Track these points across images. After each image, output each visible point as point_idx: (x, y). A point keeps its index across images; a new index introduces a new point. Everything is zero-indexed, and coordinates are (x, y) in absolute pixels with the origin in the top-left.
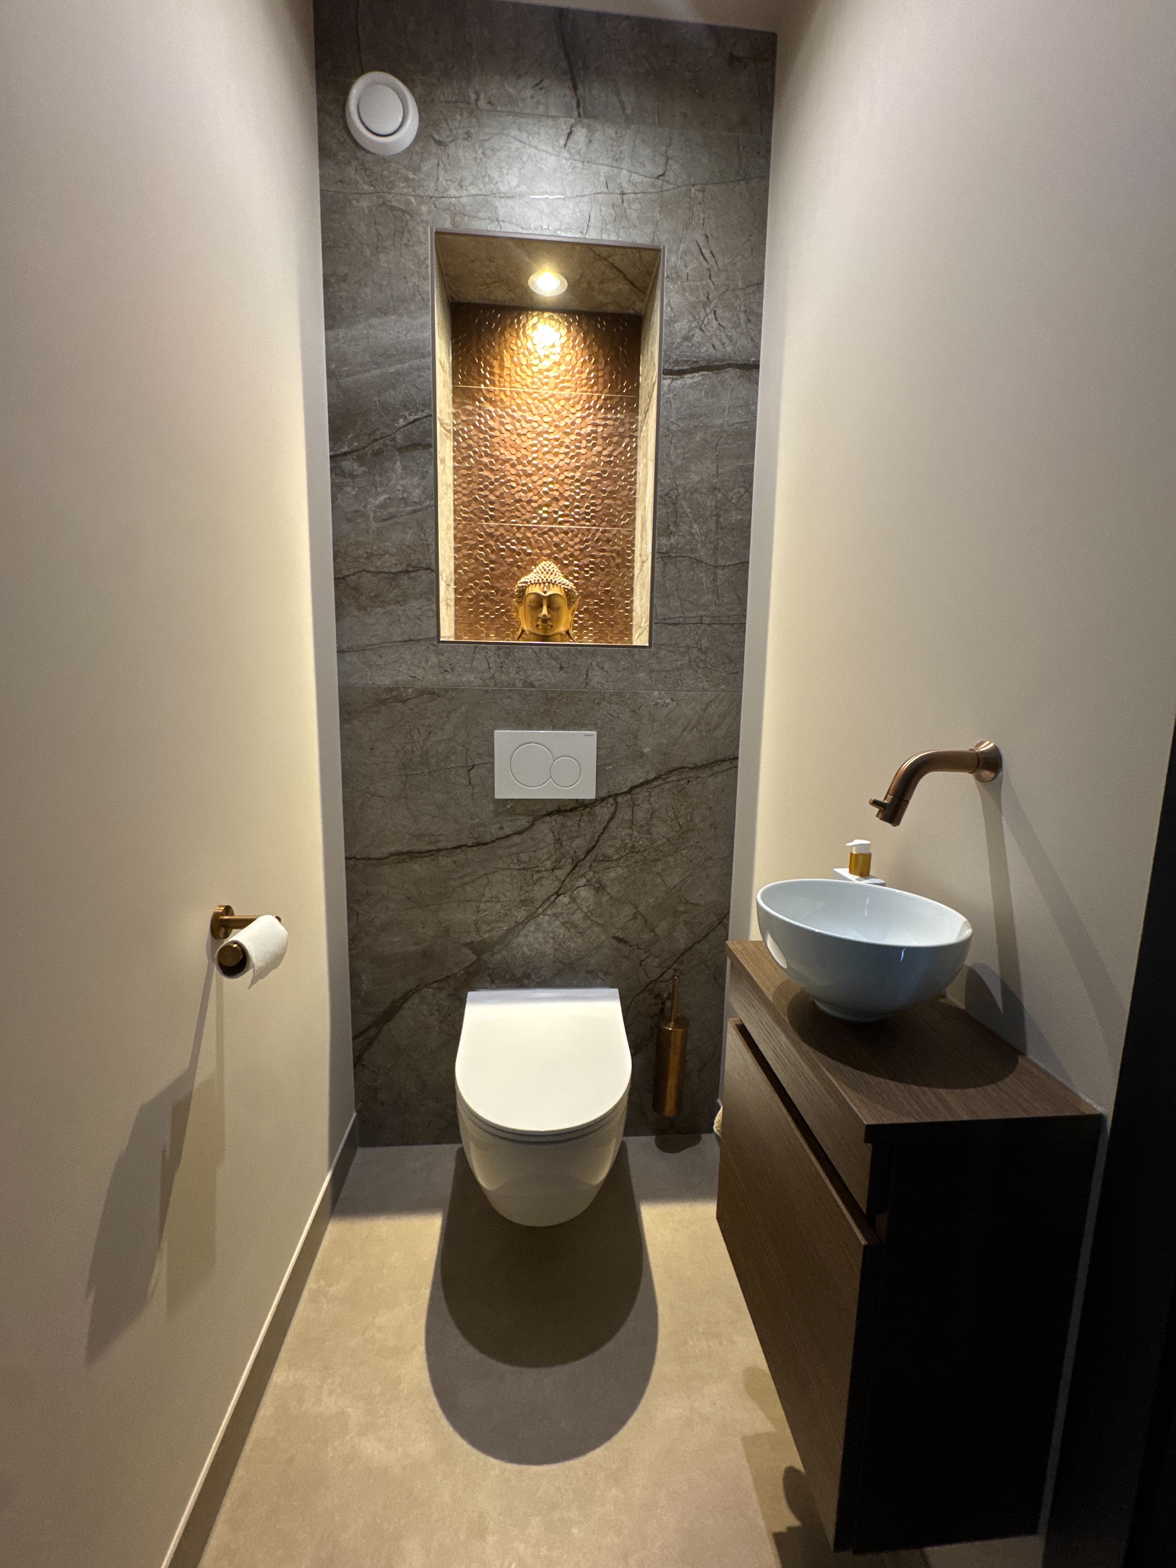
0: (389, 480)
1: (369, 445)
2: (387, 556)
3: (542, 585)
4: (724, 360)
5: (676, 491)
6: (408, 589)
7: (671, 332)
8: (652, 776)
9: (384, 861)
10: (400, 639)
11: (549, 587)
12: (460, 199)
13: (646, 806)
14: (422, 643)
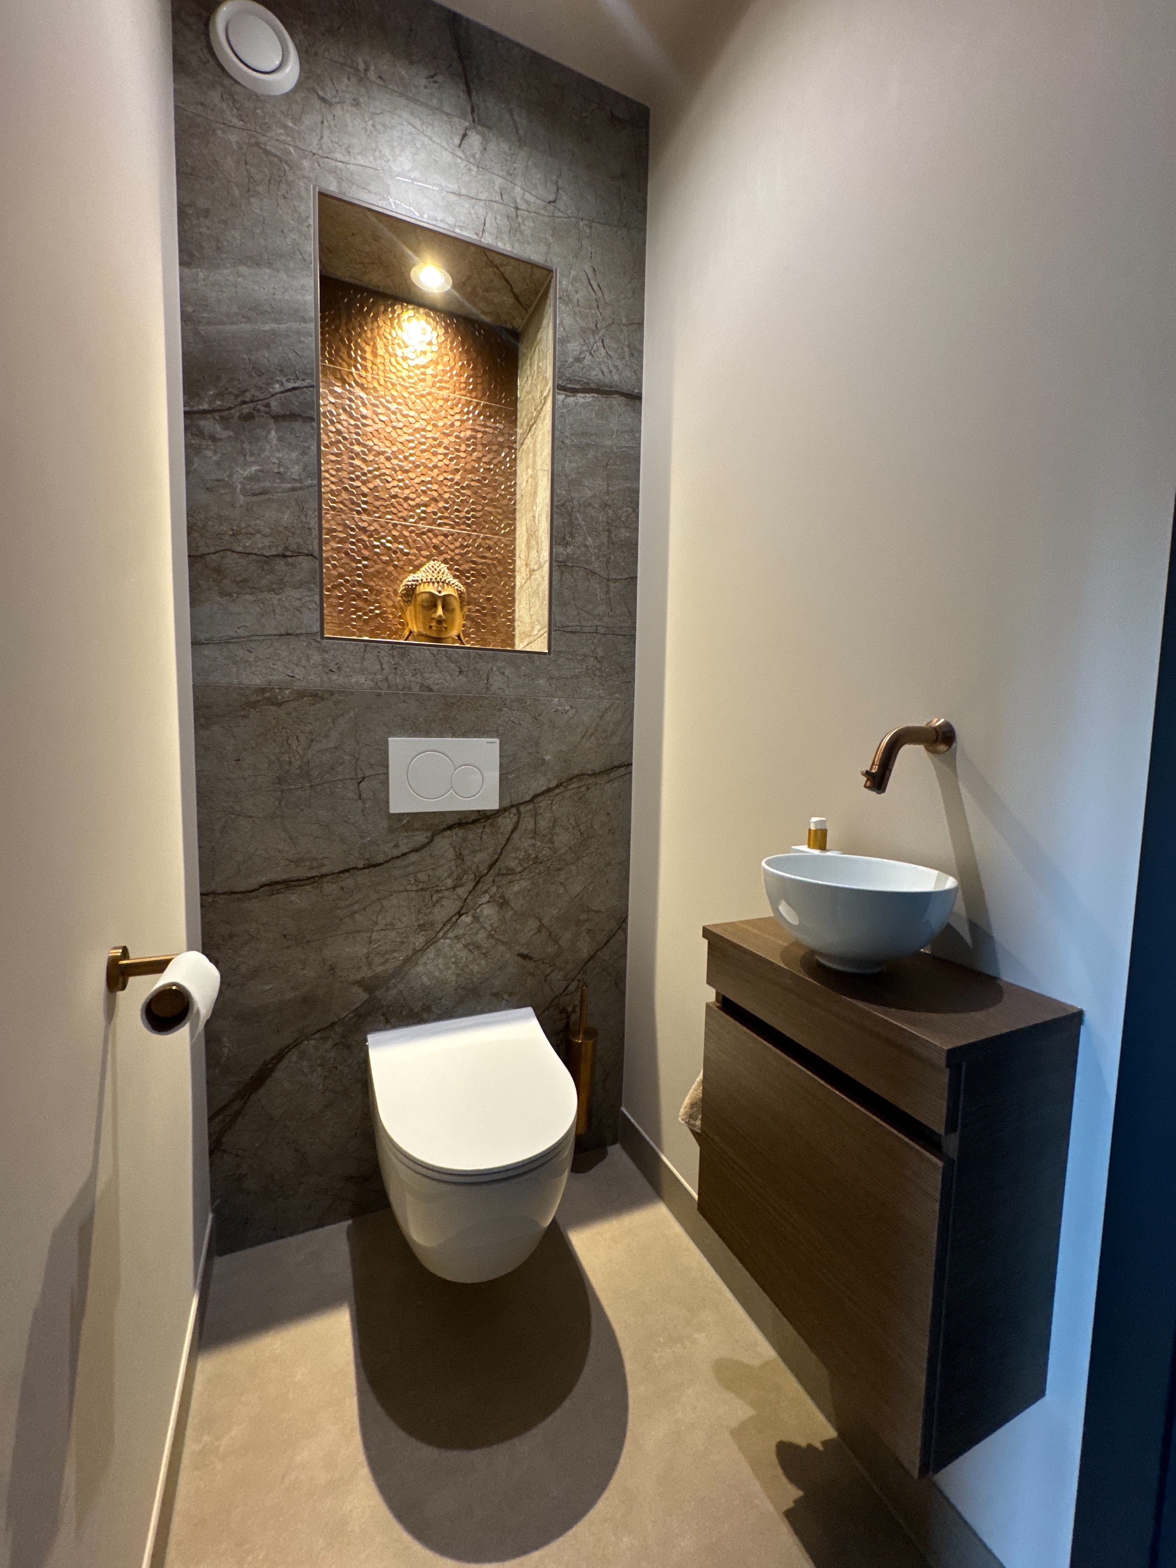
0: (262, 450)
1: (235, 406)
2: (258, 536)
3: (436, 584)
4: (611, 387)
5: (571, 503)
6: (286, 575)
7: (564, 350)
8: (553, 784)
9: (253, 894)
10: (275, 632)
11: (443, 587)
12: (348, 166)
13: (548, 815)
14: (303, 638)
